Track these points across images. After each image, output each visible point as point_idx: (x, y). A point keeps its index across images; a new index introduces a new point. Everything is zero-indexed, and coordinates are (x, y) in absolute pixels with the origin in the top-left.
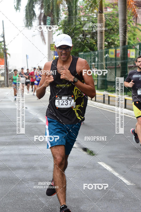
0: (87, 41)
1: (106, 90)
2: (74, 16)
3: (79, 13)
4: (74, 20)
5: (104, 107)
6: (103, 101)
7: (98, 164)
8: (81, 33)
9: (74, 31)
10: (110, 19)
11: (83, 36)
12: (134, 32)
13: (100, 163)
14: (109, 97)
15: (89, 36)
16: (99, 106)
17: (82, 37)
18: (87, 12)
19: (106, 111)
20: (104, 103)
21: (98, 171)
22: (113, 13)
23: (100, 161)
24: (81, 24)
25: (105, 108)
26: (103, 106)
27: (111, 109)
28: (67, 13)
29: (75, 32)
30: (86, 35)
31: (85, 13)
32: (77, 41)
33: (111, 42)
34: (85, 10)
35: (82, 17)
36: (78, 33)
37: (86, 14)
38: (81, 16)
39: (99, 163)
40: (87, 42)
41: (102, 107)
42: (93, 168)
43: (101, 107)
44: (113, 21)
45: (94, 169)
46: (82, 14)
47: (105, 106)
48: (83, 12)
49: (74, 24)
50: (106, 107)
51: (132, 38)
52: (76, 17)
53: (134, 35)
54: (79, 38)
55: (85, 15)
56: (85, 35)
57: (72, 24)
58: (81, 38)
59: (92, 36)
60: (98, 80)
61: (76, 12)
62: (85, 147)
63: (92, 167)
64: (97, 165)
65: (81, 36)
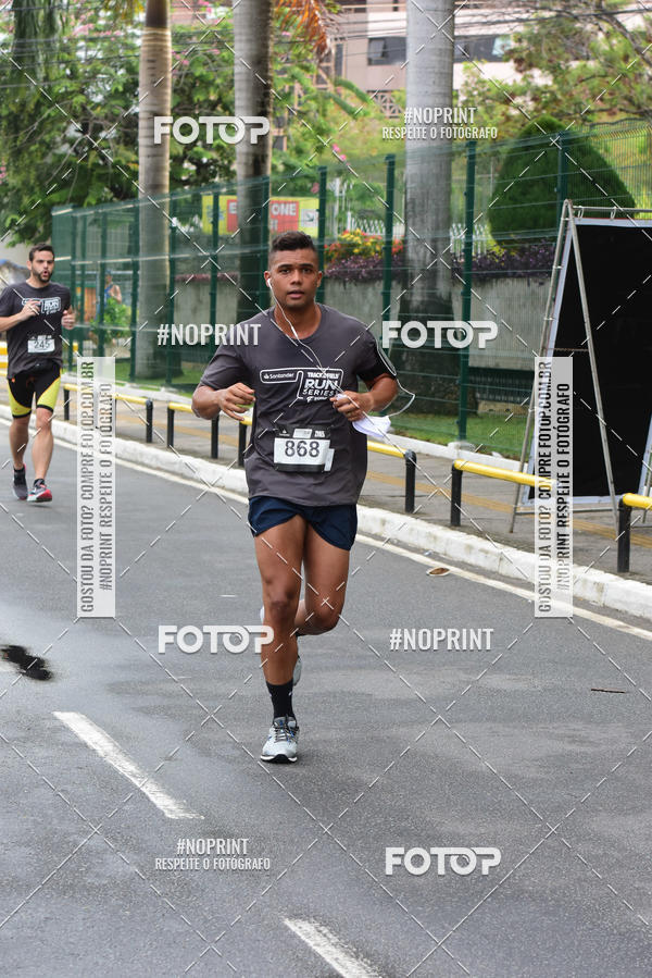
0: (103, 158)
1: (169, 384)
2: (41, 39)
3: (65, 24)
4: (41, 58)
5: (146, 462)
6: (144, 434)
7: (56, 719)
8: (76, 117)
9: (43, 108)
10: (210, 56)
11: (84, 130)
12: (321, 120)
13: (67, 717)
14: (171, 413)
15: (110, 133)
16: (126, 456)
17: (79, 135)
18: (102, 22)
19: (155, 476)
20: (149, 439)
21: (46, 754)
22: (225, 27)
23: (69, 710)
24: (73, 76)
25: (153, 463)
26: (142, 454)
27: (176, 468)
28: (7, 23)
29: (47, 112)
30: (99, 129)
31: (91, 25)
32: (55, 155)
33: (214, 162)
34: (92, 12)
35: (81, 43)
36: (62, 118)
37: (97, 30)
38: (73, 40)
39: (57, 714)
40: (101, 162)
41: (140, 460)
42: (26, 740)
43: (134, 459)
44: (223, 64)
45: (29, 744)
46: (79, 29)
47: (154, 454)
48: (84, 23)
49: (41, 74)
50: (157, 457)
51: (309, 146)
52: (48, 44)
53: (321, 131)
54: (65, 140)
55: (95, 35)
56: (91, 126)
57: (33, 73)
58: (71, 142)
59: (127, 135)
60: (133, 334)
61: (50, 18)
62: (12, 644)
63: (23, 734)
64: (48, 724)
65: (73, 130)
